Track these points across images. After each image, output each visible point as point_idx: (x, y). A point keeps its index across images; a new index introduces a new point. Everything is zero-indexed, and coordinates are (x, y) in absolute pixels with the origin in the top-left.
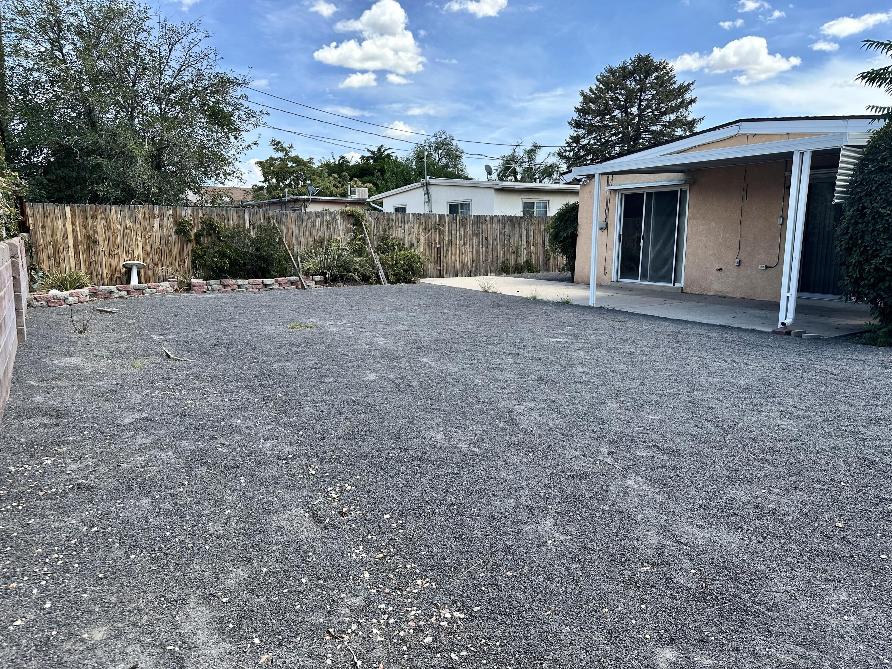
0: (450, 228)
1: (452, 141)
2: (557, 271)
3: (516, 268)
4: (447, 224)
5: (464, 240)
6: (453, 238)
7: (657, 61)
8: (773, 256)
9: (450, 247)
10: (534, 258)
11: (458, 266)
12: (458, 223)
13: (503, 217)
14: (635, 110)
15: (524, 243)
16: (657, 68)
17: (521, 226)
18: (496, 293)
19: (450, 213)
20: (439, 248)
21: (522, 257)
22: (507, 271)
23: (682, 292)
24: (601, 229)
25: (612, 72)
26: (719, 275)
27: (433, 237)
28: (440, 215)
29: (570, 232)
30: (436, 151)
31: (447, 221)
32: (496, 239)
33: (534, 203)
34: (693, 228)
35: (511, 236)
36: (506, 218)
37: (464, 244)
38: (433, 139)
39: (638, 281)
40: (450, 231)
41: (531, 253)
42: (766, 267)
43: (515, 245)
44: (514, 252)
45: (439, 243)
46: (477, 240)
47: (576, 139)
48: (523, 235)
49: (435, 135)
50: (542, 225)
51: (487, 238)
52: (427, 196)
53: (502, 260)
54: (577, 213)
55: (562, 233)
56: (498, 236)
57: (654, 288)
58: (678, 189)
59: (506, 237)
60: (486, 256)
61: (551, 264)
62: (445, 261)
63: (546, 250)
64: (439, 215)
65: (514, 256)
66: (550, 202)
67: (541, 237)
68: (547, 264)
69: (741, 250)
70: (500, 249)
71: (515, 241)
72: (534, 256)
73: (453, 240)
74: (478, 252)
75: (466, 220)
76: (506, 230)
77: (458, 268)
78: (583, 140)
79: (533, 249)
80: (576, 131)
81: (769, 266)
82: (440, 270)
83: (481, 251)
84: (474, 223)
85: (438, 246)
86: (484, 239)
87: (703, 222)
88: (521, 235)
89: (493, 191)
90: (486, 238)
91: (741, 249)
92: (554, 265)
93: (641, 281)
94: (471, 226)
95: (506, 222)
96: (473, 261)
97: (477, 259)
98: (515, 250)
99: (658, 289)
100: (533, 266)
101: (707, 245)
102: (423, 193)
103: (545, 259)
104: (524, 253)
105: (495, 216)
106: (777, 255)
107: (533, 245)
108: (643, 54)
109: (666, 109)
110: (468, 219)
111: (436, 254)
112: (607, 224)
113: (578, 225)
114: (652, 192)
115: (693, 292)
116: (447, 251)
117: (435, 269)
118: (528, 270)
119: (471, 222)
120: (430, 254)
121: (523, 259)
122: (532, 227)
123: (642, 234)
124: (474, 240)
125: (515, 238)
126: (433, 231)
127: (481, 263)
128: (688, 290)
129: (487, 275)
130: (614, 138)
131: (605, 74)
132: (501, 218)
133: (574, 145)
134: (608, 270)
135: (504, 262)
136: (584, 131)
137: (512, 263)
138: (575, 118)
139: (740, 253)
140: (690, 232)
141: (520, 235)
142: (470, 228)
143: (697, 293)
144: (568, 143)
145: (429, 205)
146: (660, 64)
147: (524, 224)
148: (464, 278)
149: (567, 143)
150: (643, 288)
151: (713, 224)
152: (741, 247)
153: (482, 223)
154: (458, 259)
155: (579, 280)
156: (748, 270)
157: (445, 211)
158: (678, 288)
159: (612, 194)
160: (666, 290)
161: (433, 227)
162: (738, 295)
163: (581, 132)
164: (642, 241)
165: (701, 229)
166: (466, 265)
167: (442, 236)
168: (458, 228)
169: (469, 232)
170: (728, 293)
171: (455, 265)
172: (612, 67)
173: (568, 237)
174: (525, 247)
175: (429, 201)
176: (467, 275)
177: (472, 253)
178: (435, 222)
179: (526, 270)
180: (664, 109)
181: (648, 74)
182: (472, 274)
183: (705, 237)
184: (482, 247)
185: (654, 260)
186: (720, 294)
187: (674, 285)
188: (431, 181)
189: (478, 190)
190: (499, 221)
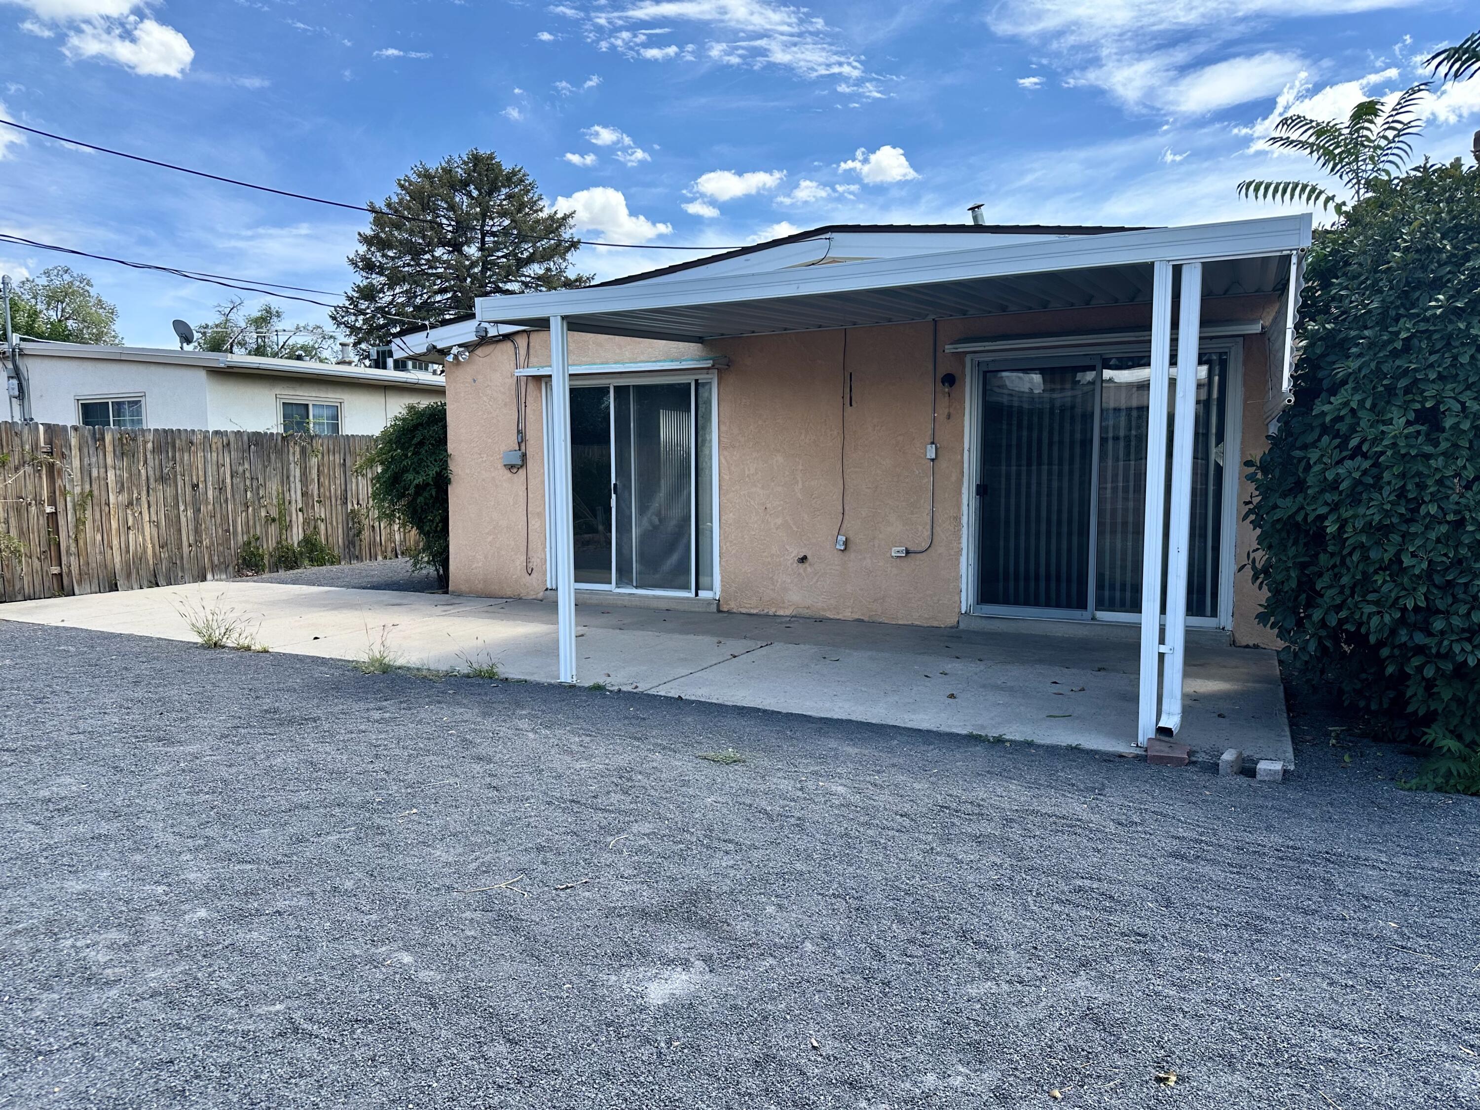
0: (86, 461)
1: (87, 288)
2: (380, 558)
3: (280, 557)
4: (75, 452)
5: (130, 492)
6: (95, 487)
7: (507, 167)
8: (920, 528)
9: (88, 513)
10: (323, 532)
11: (117, 559)
12: (109, 448)
13: (238, 434)
14: (472, 251)
15: (296, 495)
16: (510, 179)
17: (285, 456)
18: (248, 649)
19: (86, 423)
20: (54, 514)
21: (295, 530)
22: (257, 566)
23: (719, 611)
24: (511, 467)
25: (427, 175)
26: (801, 571)
27: (30, 487)
28: (50, 429)
29: (432, 473)
30: (49, 304)
31: (74, 442)
32: (221, 489)
33: (307, 405)
34: (732, 468)
35: (261, 481)
36: (245, 438)
37: (130, 504)
38: (43, 281)
39: (612, 587)
40: (86, 472)
41: (316, 520)
42: (908, 552)
43: (275, 502)
44: (274, 520)
45: (53, 502)
46: (169, 491)
47: (368, 293)
48: (292, 479)
49: (47, 273)
50: (337, 456)
51: (197, 486)
52: (15, 382)
53: (241, 539)
54: (445, 427)
55: (410, 476)
56: (228, 480)
57: (655, 604)
58: (690, 379)
59: (248, 483)
60: (197, 531)
61: (365, 543)
62: (73, 549)
63: (353, 511)
64: (48, 427)
65: (273, 529)
66: (345, 406)
67: (338, 482)
68: (357, 543)
69: (846, 517)
70: (234, 511)
71: (274, 494)
72: (322, 527)
73: (96, 493)
74: (174, 522)
75: (134, 440)
76: (247, 466)
77: (118, 566)
78: (381, 295)
79: (320, 511)
80: (367, 278)
81: (911, 549)
82: (61, 575)
83: (183, 519)
84: (158, 449)
85: (49, 509)
86: (188, 489)
87: (755, 455)
88: (288, 477)
89: (203, 374)
90: (195, 487)
91: (846, 512)
92: (372, 544)
93: (618, 585)
94: (149, 456)
95: (246, 446)
96: (161, 547)
97: (173, 539)
98: (274, 513)
99: (664, 605)
100: (322, 551)
101: (768, 506)
102: (5, 375)
103: (351, 534)
104: (298, 520)
105: (216, 433)
106: (929, 527)
107: (319, 502)
108: (483, 151)
109: (532, 254)
110: (140, 439)
111: (43, 533)
112: (524, 456)
113: (448, 456)
114: (629, 386)
115: (744, 611)
116: (80, 522)
117: (43, 573)
118: (311, 560)
119: (150, 446)
120: (21, 533)
121: (296, 535)
122: (314, 461)
123: (613, 481)
124: (160, 492)
125: (273, 486)
126: (28, 469)
127: (186, 549)
128: (733, 606)
129: (204, 579)
130: (438, 298)
131: (414, 178)
132: (232, 439)
133: (363, 304)
134: (535, 562)
135: (249, 543)
136: (383, 279)
137: (269, 545)
138: (361, 252)
139: (845, 522)
140: (727, 477)
141: (286, 479)
142: (145, 462)
143: (754, 611)
144: (352, 298)
145: (22, 405)
146: (514, 173)
147: (294, 454)
148: (137, 592)
149: (350, 298)
150: (626, 603)
151: (780, 458)
152: (846, 508)
153: (182, 450)
154: (115, 543)
155: (464, 588)
156: (865, 558)
157: (70, 418)
158: (708, 602)
159: (531, 386)
160: (680, 607)
161: (28, 458)
162: (847, 614)
163: (378, 280)
164: (614, 496)
165: (752, 471)
166: (141, 558)
167: (59, 482)
168: (109, 461)
169: (143, 472)
170: (824, 610)
171: (108, 557)
172: (428, 166)
173: (428, 484)
174: (300, 506)
175: (22, 394)
176: (146, 583)
177: (158, 527)
178: (35, 447)
179: (306, 562)
180: (526, 254)
181: (493, 189)
182: (161, 581)
183: (763, 488)
184: (186, 510)
185: (644, 538)
186: (806, 613)
187: (697, 595)
188: (23, 345)
189: (161, 370)
190: (228, 444)
